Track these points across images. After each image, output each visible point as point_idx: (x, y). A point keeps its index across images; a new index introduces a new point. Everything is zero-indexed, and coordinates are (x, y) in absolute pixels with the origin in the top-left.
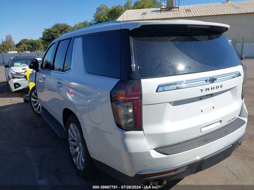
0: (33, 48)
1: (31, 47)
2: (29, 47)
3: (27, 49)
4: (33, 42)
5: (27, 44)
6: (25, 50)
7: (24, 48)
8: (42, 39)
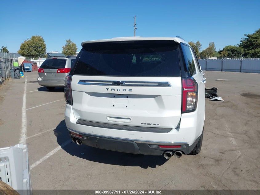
0: (233, 55)
1: (231, 53)
2: (228, 54)
3: (227, 55)
4: (234, 49)
5: (228, 50)
6: (224, 56)
7: (224, 54)
8: (239, 45)
